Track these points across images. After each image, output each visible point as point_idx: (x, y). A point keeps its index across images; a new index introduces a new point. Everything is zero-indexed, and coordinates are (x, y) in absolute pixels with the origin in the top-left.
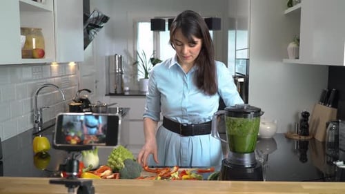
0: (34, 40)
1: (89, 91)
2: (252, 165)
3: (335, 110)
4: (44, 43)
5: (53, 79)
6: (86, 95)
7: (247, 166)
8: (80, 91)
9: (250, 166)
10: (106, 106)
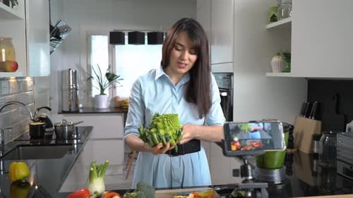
0: (3, 51)
1: (50, 109)
2: (282, 181)
3: (320, 122)
4: (14, 54)
5: (11, 96)
6: (44, 114)
7: (277, 183)
8: (39, 109)
9: (279, 182)
10: (73, 125)
